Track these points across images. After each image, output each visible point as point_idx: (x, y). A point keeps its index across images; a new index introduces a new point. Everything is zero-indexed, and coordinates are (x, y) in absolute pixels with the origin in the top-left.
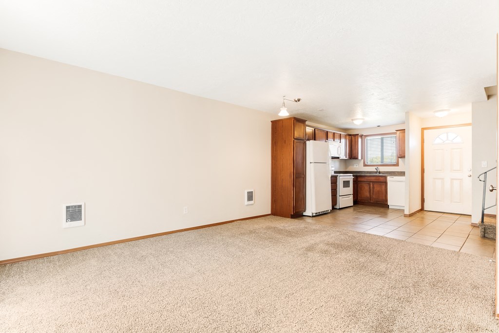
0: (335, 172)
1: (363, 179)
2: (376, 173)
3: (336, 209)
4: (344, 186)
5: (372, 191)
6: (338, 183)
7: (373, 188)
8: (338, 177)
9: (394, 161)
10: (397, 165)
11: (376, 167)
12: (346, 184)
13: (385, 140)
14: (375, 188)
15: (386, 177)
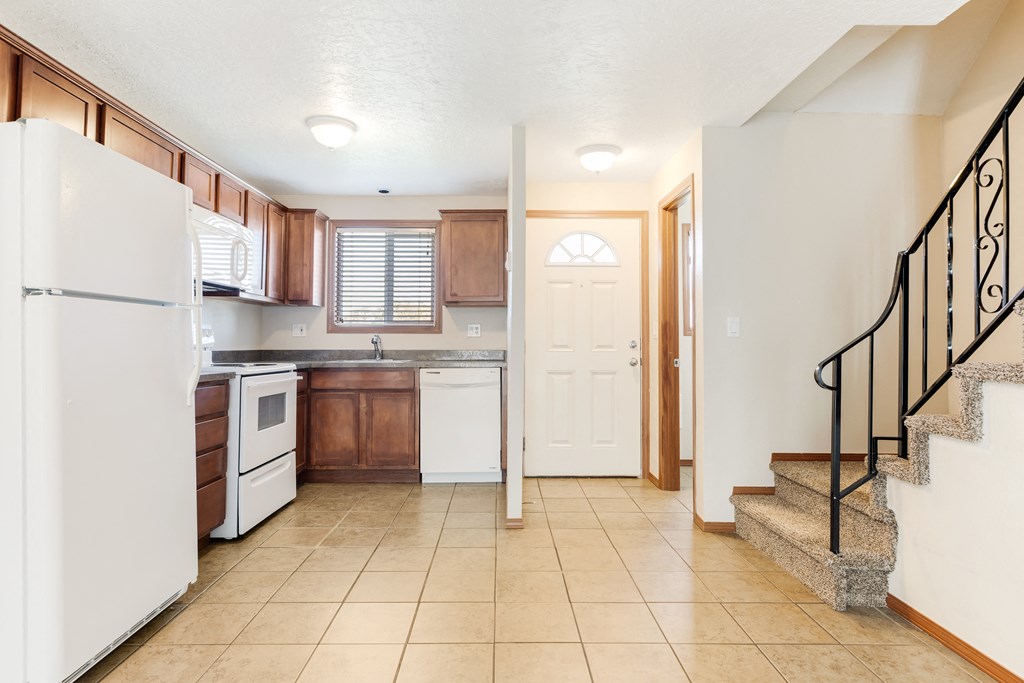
0: (219, 357)
1: (332, 382)
2: (372, 355)
3: (222, 541)
4: (263, 423)
5: (364, 428)
6: (233, 413)
7: (371, 413)
8: (234, 384)
9: (426, 316)
10: (435, 328)
11: (372, 336)
12: (270, 409)
13: (398, 243)
14: (377, 415)
15: (412, 373)
